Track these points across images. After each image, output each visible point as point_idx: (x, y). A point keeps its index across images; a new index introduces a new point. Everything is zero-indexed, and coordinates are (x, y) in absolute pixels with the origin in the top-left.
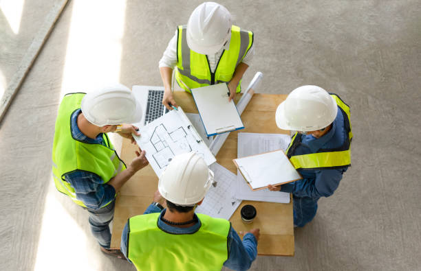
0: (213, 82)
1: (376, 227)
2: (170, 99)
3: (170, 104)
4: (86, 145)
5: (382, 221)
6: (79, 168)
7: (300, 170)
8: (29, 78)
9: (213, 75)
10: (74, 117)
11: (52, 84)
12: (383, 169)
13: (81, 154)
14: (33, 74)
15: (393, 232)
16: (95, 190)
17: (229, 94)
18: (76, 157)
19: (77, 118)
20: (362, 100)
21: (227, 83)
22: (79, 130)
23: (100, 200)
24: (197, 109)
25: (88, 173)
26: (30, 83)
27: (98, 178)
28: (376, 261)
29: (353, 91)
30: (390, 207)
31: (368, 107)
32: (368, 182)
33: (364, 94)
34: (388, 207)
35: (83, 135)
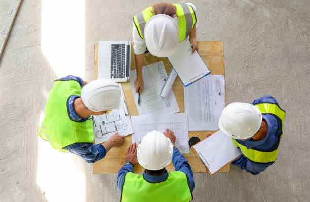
1: (294, 128)
5: (298, 123)
8: (17, 22)
10: (70, 103)
11: (36, 26)
12: (300, 81)
14: (19, 19)
15: (307, 132)
19: (73, 103)
20: (283, 23)
26: (18, 27)
28: (294, 156)
29: (275, 16)
30: (305, 112)
31: (288, 29)
32: (288, 92)
33: (285, 18)
34: (304, 112)
35: (80, 117)
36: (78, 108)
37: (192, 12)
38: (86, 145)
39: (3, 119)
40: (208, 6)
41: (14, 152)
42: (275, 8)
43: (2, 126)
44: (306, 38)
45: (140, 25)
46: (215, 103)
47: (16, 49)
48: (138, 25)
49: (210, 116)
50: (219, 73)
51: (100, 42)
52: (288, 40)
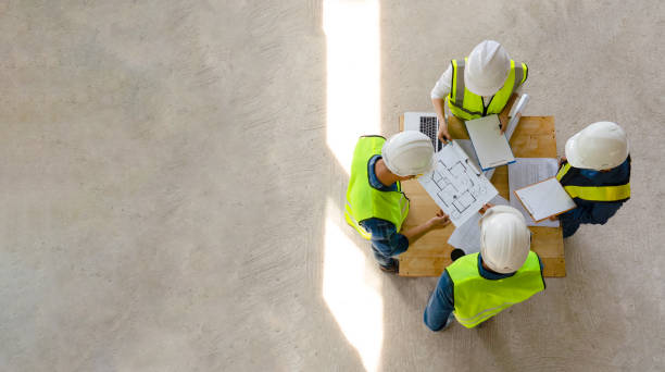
0: (484, 114)
2: (445, 133)
3: (445, 138)
4: (381, 193)
6: (375, 215)
7: (576, 200)
9: (485, 109)
10: (371, 163)
13: (377, 202)
16: (388, 238)
17: (501, 126)
18: (372, 204)
19: (374, 165)
21: (499, 114)
22: (376, 178)
23: (392, 248)
24: (468, 135)
25: (382, 221)
27: (392, 225)
35: (380, 183)
36: (379, 170)
37: (525, 68)
38: (386, 224)
45: (458, 67)
48: (455, 65)
50: (549, 156)
51: (406, 114)
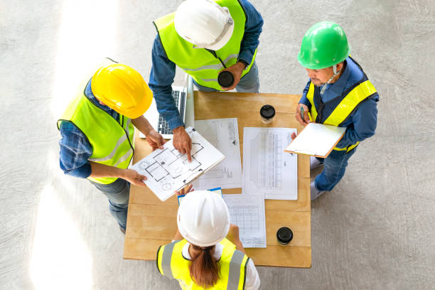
5: (405, 222)
12: (408, 166)
20: (388, 90)
28: (397, 265)
29: (378, 80)
30: (414, 208)
31: (395, 99)
32: (392, 180)
33: (391, 84)
34: (412, 208)
39: (4, 190)
40: (290, 63)
41: (15, 235)
42: (378, 70)
43: (2, 199)
44: (418, 112)
46: (285, 165)
47: (32, 100)
49: (277, 180)
52: (394, 112)
